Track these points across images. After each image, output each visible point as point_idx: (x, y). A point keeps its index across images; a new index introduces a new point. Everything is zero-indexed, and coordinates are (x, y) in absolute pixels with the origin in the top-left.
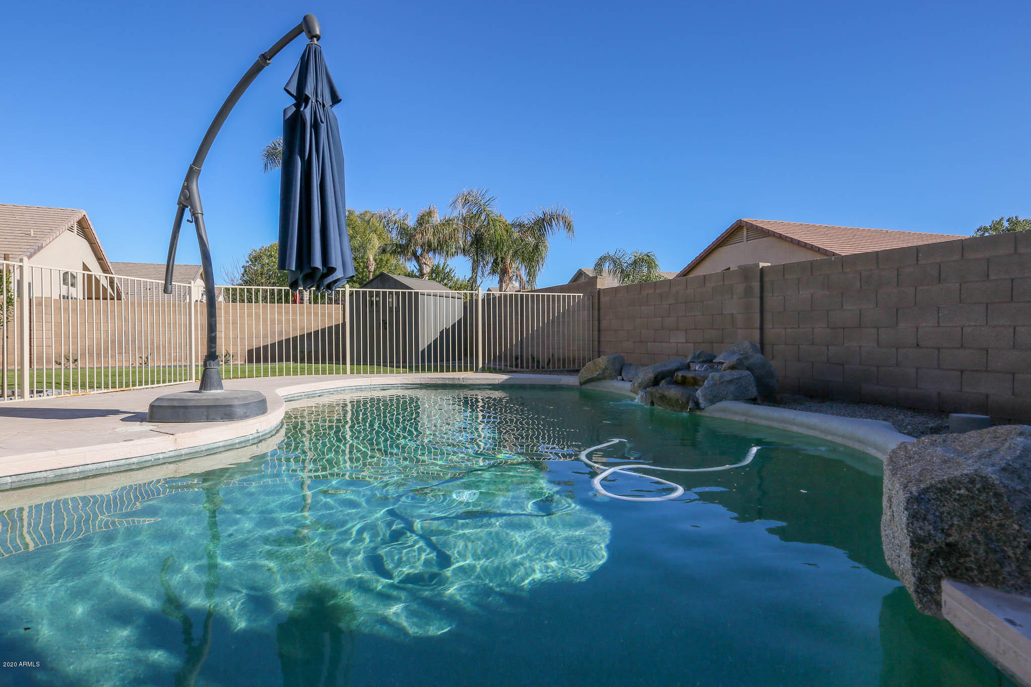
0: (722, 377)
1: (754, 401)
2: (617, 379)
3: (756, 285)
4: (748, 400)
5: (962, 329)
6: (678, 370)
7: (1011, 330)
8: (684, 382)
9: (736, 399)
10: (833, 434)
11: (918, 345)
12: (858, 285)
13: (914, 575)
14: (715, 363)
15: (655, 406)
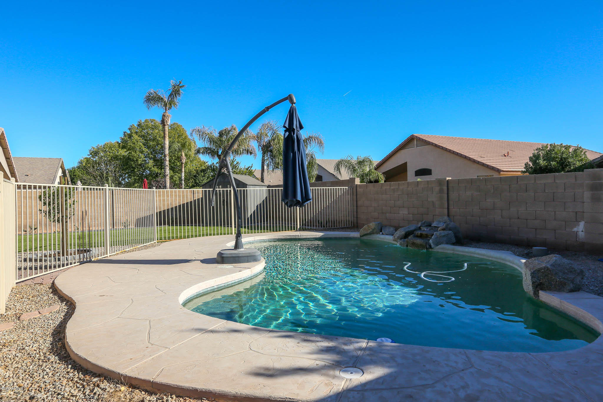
0: (440, 234)
1: (454, 244)
2: (380, 234)
3: (445, 188)
4: (452, 244)
5: (536, 212)
6: (415, 230)
7: (554, 212)
8: (421, 236)
9: (447, 243)
10: (492, 257)
11: (518, 218)
12: (492, 191)
13: (533, 291)
14: (432, 227)
15: (409, 247)
